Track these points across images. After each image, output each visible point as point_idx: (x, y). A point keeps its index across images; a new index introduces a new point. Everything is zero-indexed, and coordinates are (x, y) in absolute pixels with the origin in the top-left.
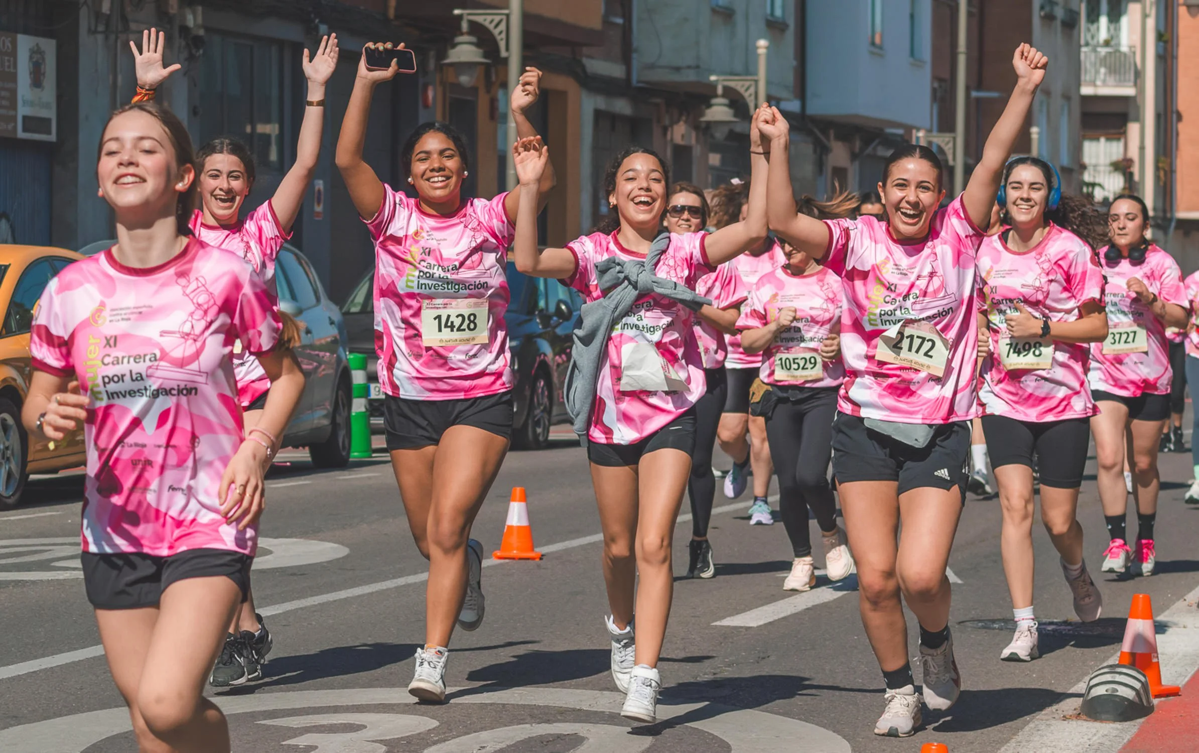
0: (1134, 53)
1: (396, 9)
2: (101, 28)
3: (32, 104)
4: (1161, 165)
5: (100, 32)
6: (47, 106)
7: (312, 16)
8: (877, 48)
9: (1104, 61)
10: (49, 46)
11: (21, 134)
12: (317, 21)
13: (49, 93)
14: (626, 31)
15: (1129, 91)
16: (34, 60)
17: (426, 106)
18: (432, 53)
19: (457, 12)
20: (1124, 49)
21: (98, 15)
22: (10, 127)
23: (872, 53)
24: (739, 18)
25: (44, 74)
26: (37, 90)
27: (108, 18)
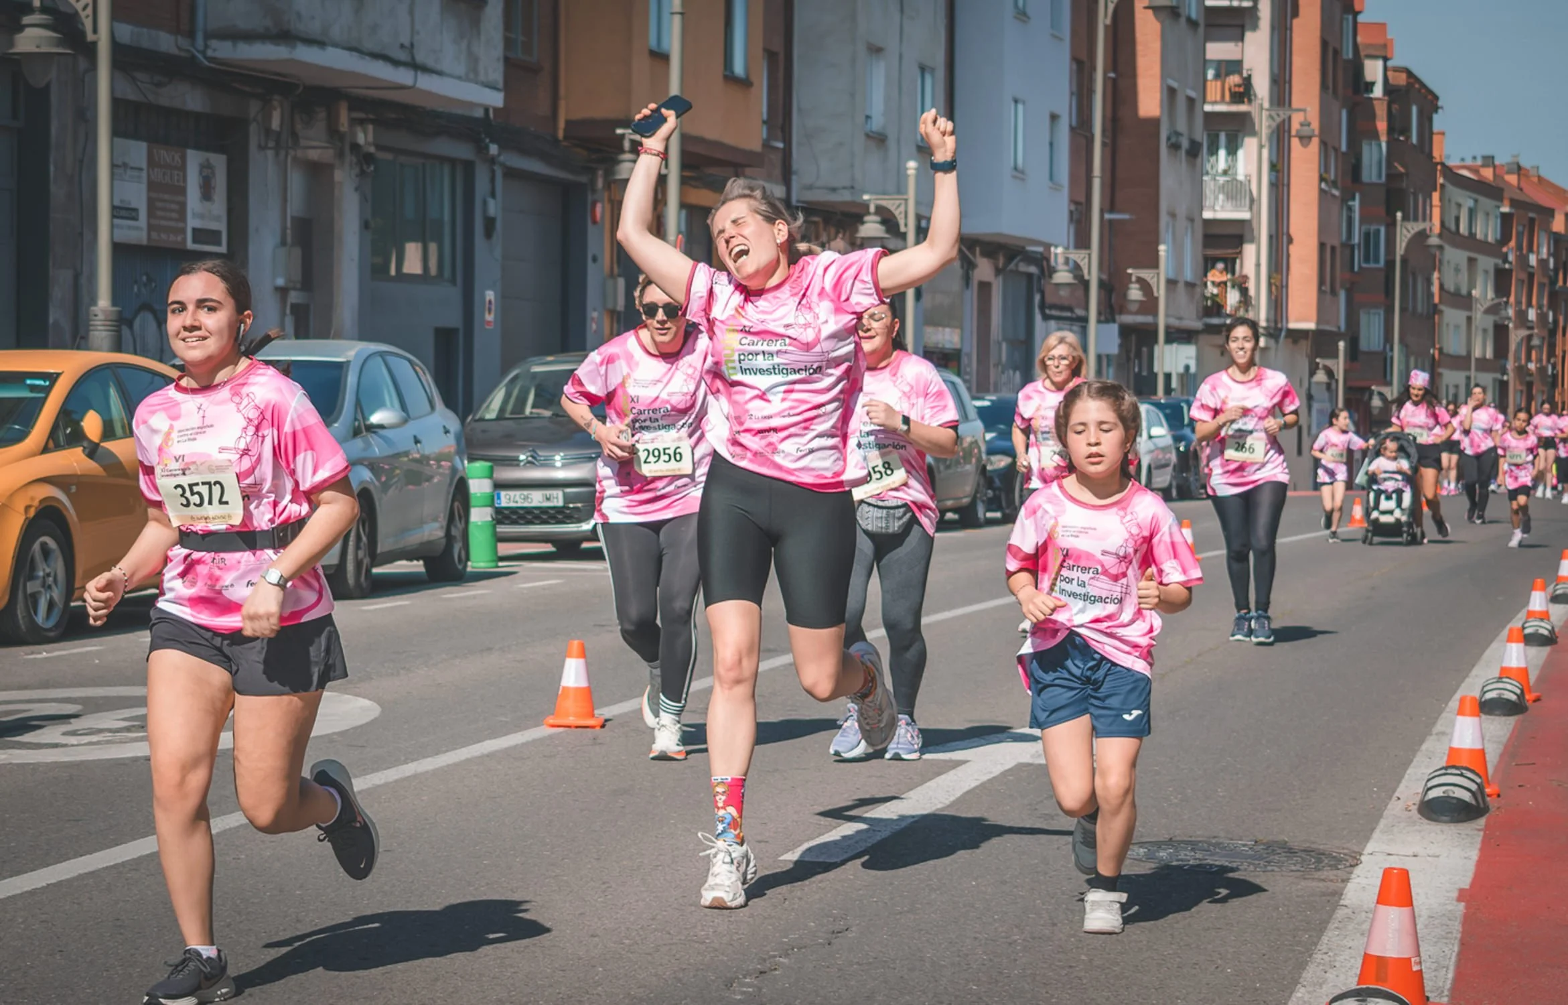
0: (1249, 181)
1: (566, 130)
2: (271, 144)
3: (201, 216)
4: (1273, 281)
5: (270, 148)
6: (217, 218)
7: (483, 136)
8: (1019, 173)
9: (1222, 188)
10: (219, 162)
11: (190, 245)
12: (487, 140)
13: (219, 205)
14: (787, 154)
15: (1245, 215)
16: (204, 174)
17: (594, 222)
18: (600, 173)
19: (619, 131)
20: (1241, 177)
21: (268, 131)
22: (179, 238)
23: (1015, 177)
24: (892, 143)
25: (214, 188)
26: (207, 204)
27: (279, 134)
